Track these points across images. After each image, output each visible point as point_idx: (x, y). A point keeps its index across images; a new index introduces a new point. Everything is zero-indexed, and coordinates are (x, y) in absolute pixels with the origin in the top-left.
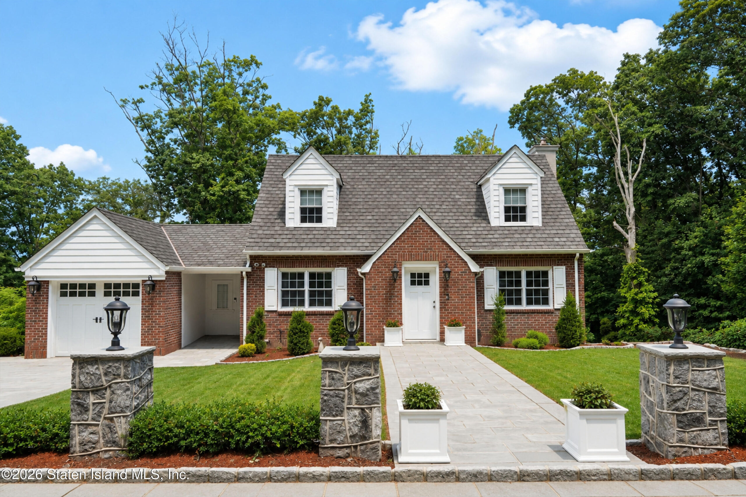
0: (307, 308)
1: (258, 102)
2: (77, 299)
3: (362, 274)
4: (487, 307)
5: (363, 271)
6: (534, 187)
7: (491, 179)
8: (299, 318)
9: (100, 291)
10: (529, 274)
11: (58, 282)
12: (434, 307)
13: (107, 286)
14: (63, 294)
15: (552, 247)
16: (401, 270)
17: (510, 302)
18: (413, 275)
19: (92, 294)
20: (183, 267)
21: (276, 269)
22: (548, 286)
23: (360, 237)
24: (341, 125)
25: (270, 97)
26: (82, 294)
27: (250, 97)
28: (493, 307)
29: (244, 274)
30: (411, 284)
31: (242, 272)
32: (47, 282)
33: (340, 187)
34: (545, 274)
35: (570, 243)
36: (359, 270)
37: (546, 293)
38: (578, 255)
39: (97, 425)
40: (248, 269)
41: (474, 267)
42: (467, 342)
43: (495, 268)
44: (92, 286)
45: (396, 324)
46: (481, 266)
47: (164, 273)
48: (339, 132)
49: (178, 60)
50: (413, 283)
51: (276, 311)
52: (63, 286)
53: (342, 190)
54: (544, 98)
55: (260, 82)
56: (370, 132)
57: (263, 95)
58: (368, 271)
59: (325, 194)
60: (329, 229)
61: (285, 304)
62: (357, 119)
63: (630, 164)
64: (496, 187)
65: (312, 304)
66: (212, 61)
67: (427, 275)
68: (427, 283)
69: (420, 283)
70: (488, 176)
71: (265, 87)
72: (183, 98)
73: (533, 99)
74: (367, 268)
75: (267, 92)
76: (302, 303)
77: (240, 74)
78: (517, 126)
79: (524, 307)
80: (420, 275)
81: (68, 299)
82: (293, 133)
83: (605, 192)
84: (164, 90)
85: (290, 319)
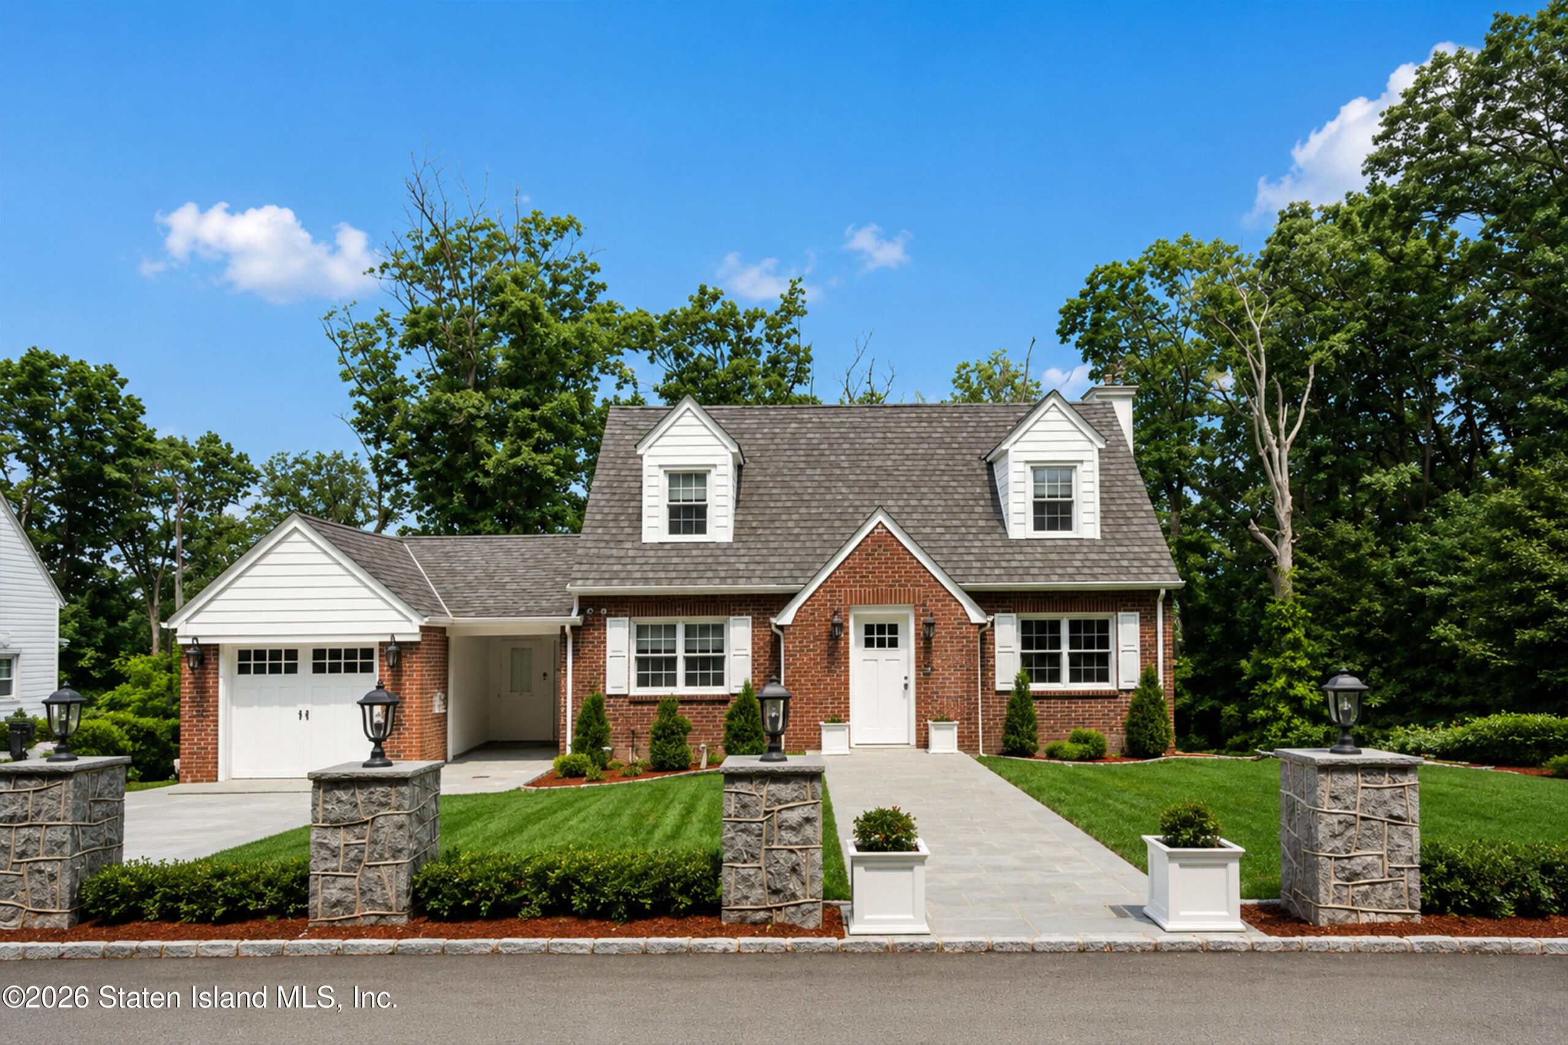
0: (681, 689)
1: (582, 295)
2: (268, 678)
3: (778, 627)
4: (999, 687)
5: (779, 623)
6: (1086, 466)
7: (1010, 452)
8: (668, 706)
9: (305, 663)
10: (1074, 626)
11: (233, 646)
12: (906, 686)
13: (318, 653)
14: (243, 669)
15: (1113, 577)
16: (847, 620)
17: (1041, 678)
18: (869, 629)
19: (292, 669)
20: (448, 619)
21: (627, 619)
22: (1107, 647)
23: (776, 559)
24: (739, 337)
25: (604, 287)
26: (275, 669)
27: (566, 288)
28: (1012, 687)
29: (568, 629)
30: (867, 646)
31: (563, 628)
32: (216, 648)
33: (739, 468)
34: (1104, 626)
35: (1149, 570)
36: (773, 620)
37: (1104, 659)
38: (1163, 592)
39: (355, 877)
40: (575, 618)
41: (976, 616)
42: (961, 746)
43: (1014, 615)
44: (292, 654)
45: (840, 716)
46: (988, 613)
47: (417, 630)
48: (736, 354)
49: (430, 220)
50: (869, 643)
51: (625, 696)
52: (244, 654)
53: (744, 471)
54: (1124, 287)
55: (585, 261)
56: (795, 351)
57: (591, 284)
58: (790, 623)
59: (711, 479)
60: (718, 545)
61: (642, 681)
62: (772, 325)
63: (1283, 413)
64: (1021, 467)
65: (690, 681)
66: (494, 221)
67: (894, 629)
68: (894, 643)
69: (881, 644)
70: (1004, 447)
71: (594, 269)
72: (439, 289)
73: (1103, 288)
74: (787, 617)
75: (597, 278)
76: (672, 681)
77: (545, 246)
78: (1075, 337)
79: (1065, 685)
80: (881, 628)
81: (251, 678)
82: (648, 353)
83: (1239, 465)
84: (401, 277)
85: (656, 707)
